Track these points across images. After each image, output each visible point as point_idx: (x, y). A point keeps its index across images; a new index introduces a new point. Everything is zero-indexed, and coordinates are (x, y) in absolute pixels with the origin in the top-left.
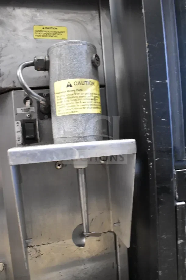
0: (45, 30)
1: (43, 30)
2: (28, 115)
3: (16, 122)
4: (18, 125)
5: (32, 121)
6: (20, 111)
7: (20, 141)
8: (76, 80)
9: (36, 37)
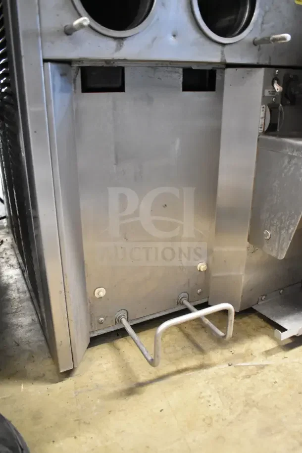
2: (274, 99)
3: (262, 106)
4: (263, 110)
5: (277, 107)
6: (267, 94)
7: (262, 129)
9: (297, 2)
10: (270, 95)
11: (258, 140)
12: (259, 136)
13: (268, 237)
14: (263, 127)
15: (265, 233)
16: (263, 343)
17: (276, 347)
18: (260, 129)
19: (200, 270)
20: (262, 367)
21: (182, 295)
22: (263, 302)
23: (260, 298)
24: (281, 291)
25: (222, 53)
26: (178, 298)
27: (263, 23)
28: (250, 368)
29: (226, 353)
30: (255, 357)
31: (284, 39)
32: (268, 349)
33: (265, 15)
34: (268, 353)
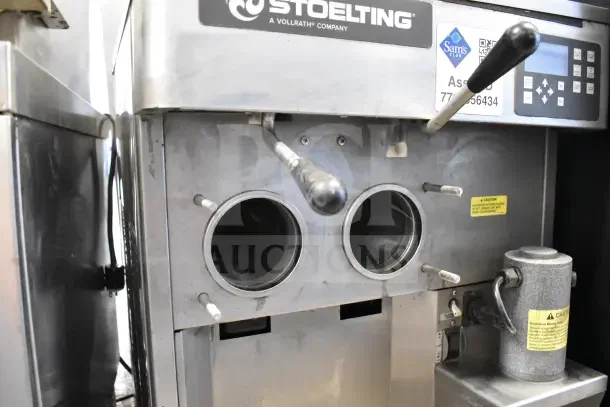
0: (484, 202)
1: (481, 203)
2: (452, 322)
3: (438, 333)
4: (439, 337)
5: (457, 331)
7: (442, 358)
8: (559, 311)
9: (473, 215)
10: (447, 319)
11: (435, 371)
12: (436, 366)
14: (442, 355)
18: (437, 358)
25: (383, 288)
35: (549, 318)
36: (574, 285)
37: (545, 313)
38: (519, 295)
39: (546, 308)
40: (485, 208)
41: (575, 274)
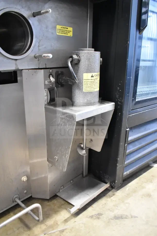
0: (62, 29)
1: (61, 29)
2: (51, 85)
3: (45, 90)
4: (46, 92)
5: (53, 89)
6: (46, 83)
7: (47, 102)
8: (96, 74)
9: (58, 34)
10: (48, 83)
11: (45, 107)
12: (45, 105)
13: (57, 160)
14: (47, 100)
15: (55, 157)
16: (64, 214)
17: (70, 217)
18: (45, 102)
19: (23, 181)
20: (62, 231)
21: (15, 197)
22: (62, 190)
23: (60, 188)
24: (72, 181)
25: (16, 64)
26: (13, 199)
27: (39, 46)
28: (56, 233)
29: (43, 227)
30: (59, 225)
31: (49, 57)
32: (66, 218)
33: (40, 42)
34: (66, 221)
35: (92, 77)
36: (101, 64)
37: (90, 74)
38: (79, 68)
39: (90, 72)
40: (63, 32)
41: (101, 59)
